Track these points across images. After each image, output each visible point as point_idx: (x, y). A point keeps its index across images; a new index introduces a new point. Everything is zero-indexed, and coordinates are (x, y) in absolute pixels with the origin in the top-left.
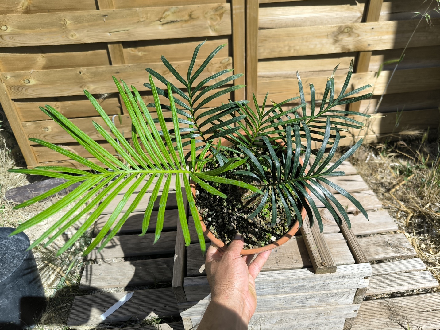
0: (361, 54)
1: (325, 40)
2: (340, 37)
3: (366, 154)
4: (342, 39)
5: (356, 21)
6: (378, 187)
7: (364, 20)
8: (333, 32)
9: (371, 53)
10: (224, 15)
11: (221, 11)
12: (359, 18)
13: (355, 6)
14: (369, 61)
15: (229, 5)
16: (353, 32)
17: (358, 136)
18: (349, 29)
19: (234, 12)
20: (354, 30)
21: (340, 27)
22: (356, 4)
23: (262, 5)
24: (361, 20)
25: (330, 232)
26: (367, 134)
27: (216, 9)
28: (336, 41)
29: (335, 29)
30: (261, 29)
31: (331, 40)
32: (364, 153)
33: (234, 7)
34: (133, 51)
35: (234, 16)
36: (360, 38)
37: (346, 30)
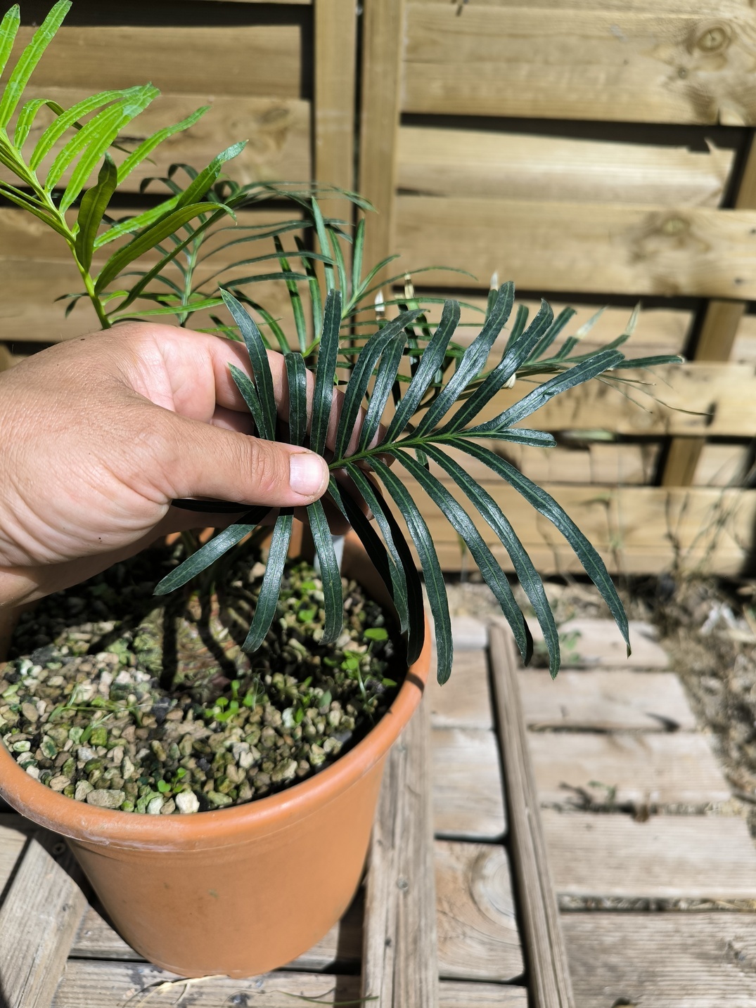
0: (714, 308)
1: (602, 250)
2: (652, 245)
3: (704, 606)
4: (655, 254)
5: (704, 204)
6: (729, 718)
7: (730, 200)
8: (630, 229)
9: (742, 307)
10: (290, 137)
11: (280, 124)
12: (714, 195)
13: (701, 157)
14: (733, 330)
15: (304, 106)
16: (691, 235)
17: (692, 547)
18: (680, 225)
19: (320, 129)
20: (695, 229)
21: (652, 216)
22: (705, 149)
23: (411, 119)
24: (718, 200)
25: (483, 973)
26: (713, 547)
27: (266, 117)
28: (638, 257)
29: (636, 220)
30: (403, 191)
31: (622, 252)
32: (699, 604)
33: (320, 114)
34: (10, 218)
35: (320, 143)
36: (711, 256)
37: (670, 227)
